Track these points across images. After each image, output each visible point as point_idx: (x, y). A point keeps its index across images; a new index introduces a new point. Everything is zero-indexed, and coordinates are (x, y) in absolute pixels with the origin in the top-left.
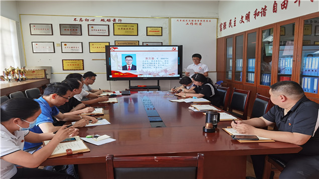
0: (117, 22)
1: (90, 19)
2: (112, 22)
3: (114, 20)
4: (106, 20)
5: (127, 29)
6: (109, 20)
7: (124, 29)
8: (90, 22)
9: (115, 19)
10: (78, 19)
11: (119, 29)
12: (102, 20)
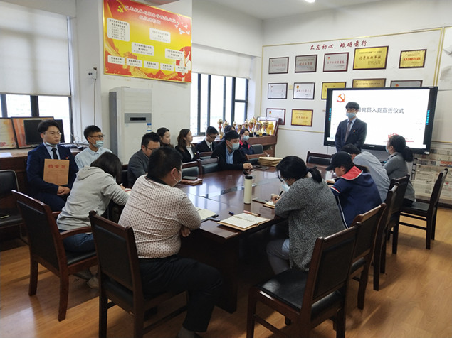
0: (360, 46)
1: (328, 44)
2: (354, 47)
3: (357, 44)
4: (346, 45)
5: (372, 57)
6: (349, 45)
7: (368, 58)
8: (328, 51)
9: (357, 42)
10: (315, 47)
11: (361, 58)
12: (342, 45)
